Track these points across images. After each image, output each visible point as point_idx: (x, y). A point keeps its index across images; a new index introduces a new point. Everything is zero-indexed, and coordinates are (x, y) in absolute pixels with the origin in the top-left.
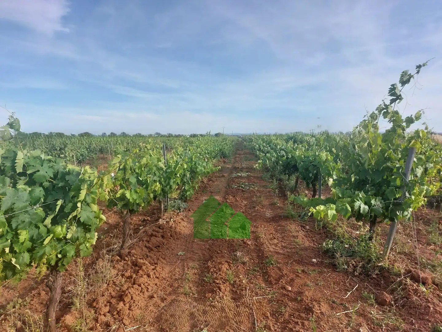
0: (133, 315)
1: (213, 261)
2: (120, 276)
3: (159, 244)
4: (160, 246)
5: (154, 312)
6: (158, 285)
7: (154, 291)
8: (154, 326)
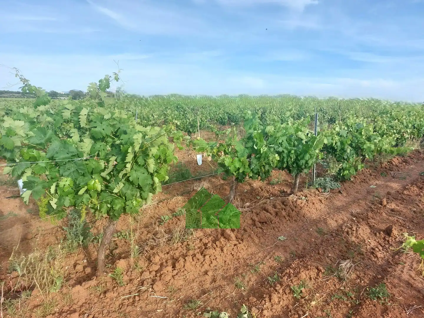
0: (173, 284)
1: (303, 261)
2: (199, 240)
3: (266, 221)
4: (267, 223)
5: (193, 290)
6: (227, 263)
7: (217, 267)
8: (177, 305)
